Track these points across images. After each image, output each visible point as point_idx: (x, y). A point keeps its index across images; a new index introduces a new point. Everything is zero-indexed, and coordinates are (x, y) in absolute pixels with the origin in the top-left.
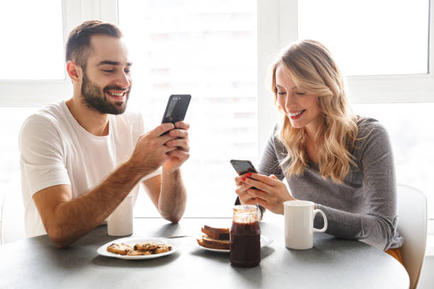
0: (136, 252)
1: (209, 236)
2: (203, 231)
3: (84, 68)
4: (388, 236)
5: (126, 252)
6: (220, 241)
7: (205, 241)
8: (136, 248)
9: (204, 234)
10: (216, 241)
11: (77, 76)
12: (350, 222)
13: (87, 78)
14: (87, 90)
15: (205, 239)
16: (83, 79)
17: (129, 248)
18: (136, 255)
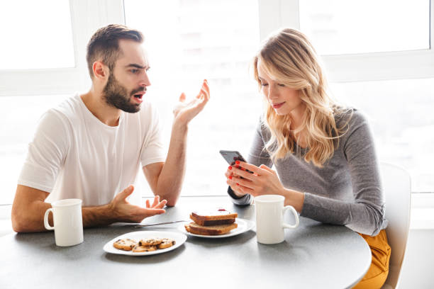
0: (140, 249)
1: (197, 223)
2: (191, 217)
3: (111, 68)
4: (376, 223)
5: (131, 248)
6: (205, 228)
7: (192, 228)
8: (140, 244)
9: (192, 221)
10: (201, 227)
11: (103, 75)
12: (337, 208)
13: (114, 78)
14: (113, 88)
15: (192, 225)
16: (109, 78)
17: (134, 244)
18: (140, 252)
